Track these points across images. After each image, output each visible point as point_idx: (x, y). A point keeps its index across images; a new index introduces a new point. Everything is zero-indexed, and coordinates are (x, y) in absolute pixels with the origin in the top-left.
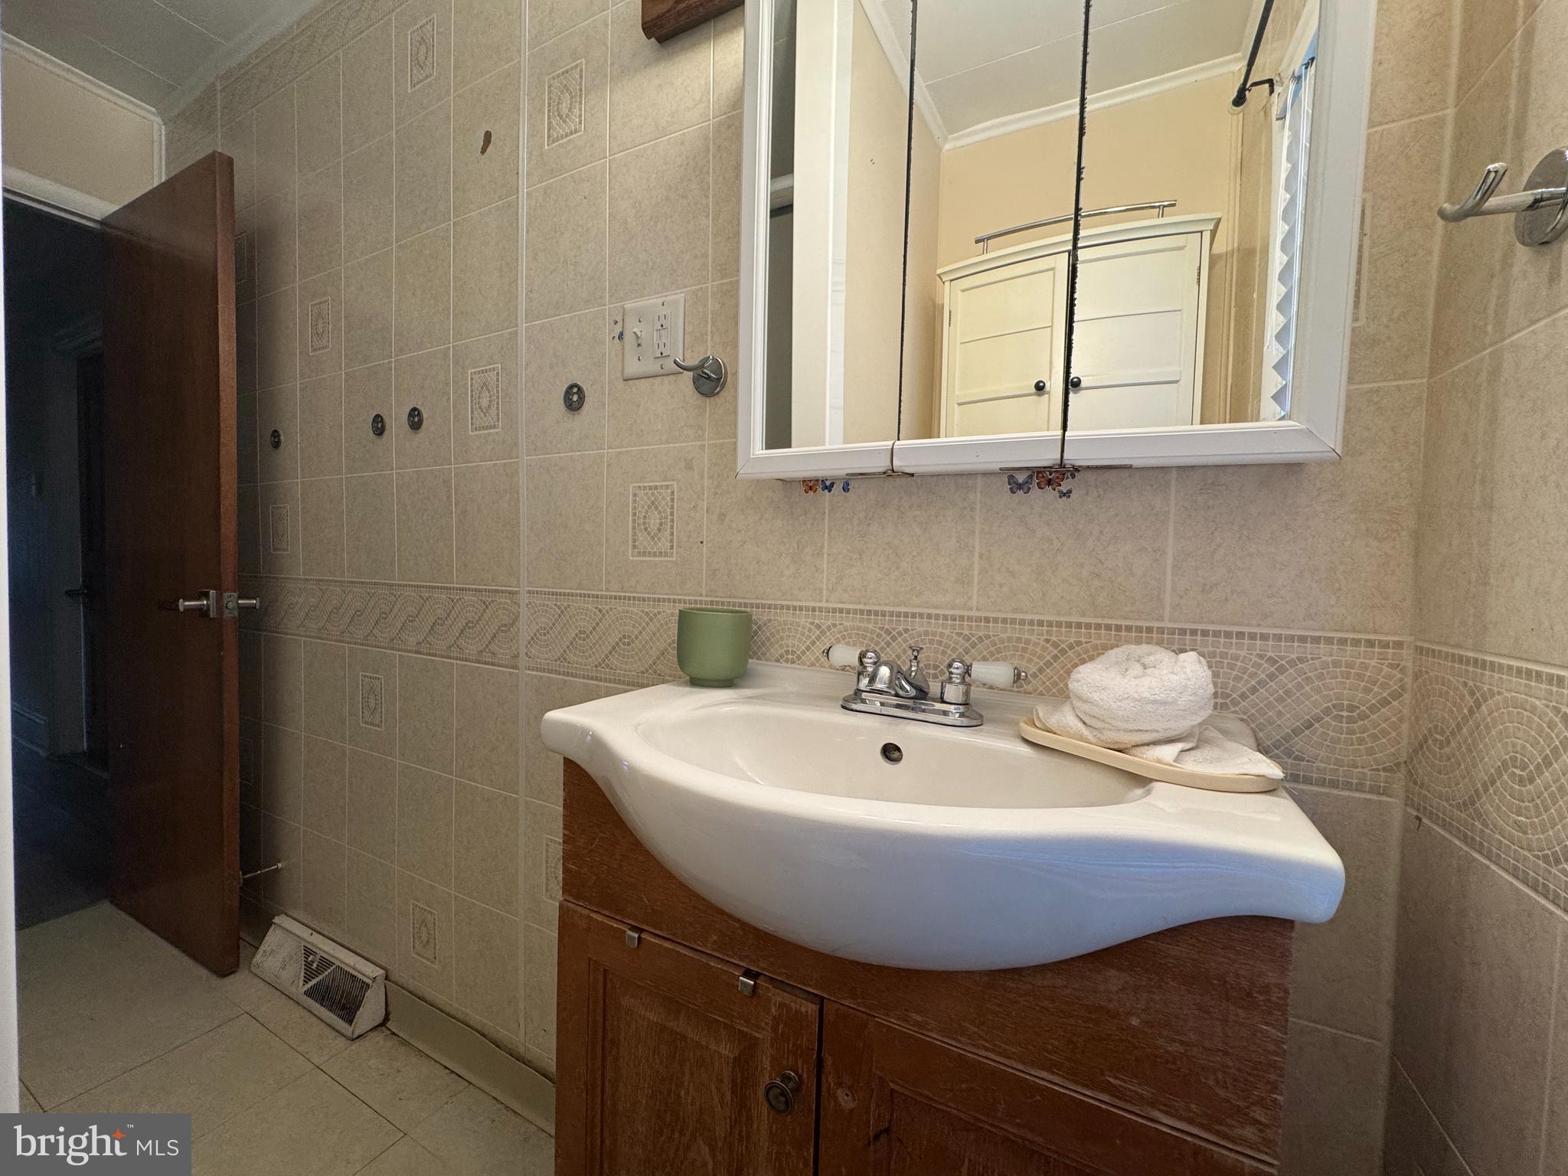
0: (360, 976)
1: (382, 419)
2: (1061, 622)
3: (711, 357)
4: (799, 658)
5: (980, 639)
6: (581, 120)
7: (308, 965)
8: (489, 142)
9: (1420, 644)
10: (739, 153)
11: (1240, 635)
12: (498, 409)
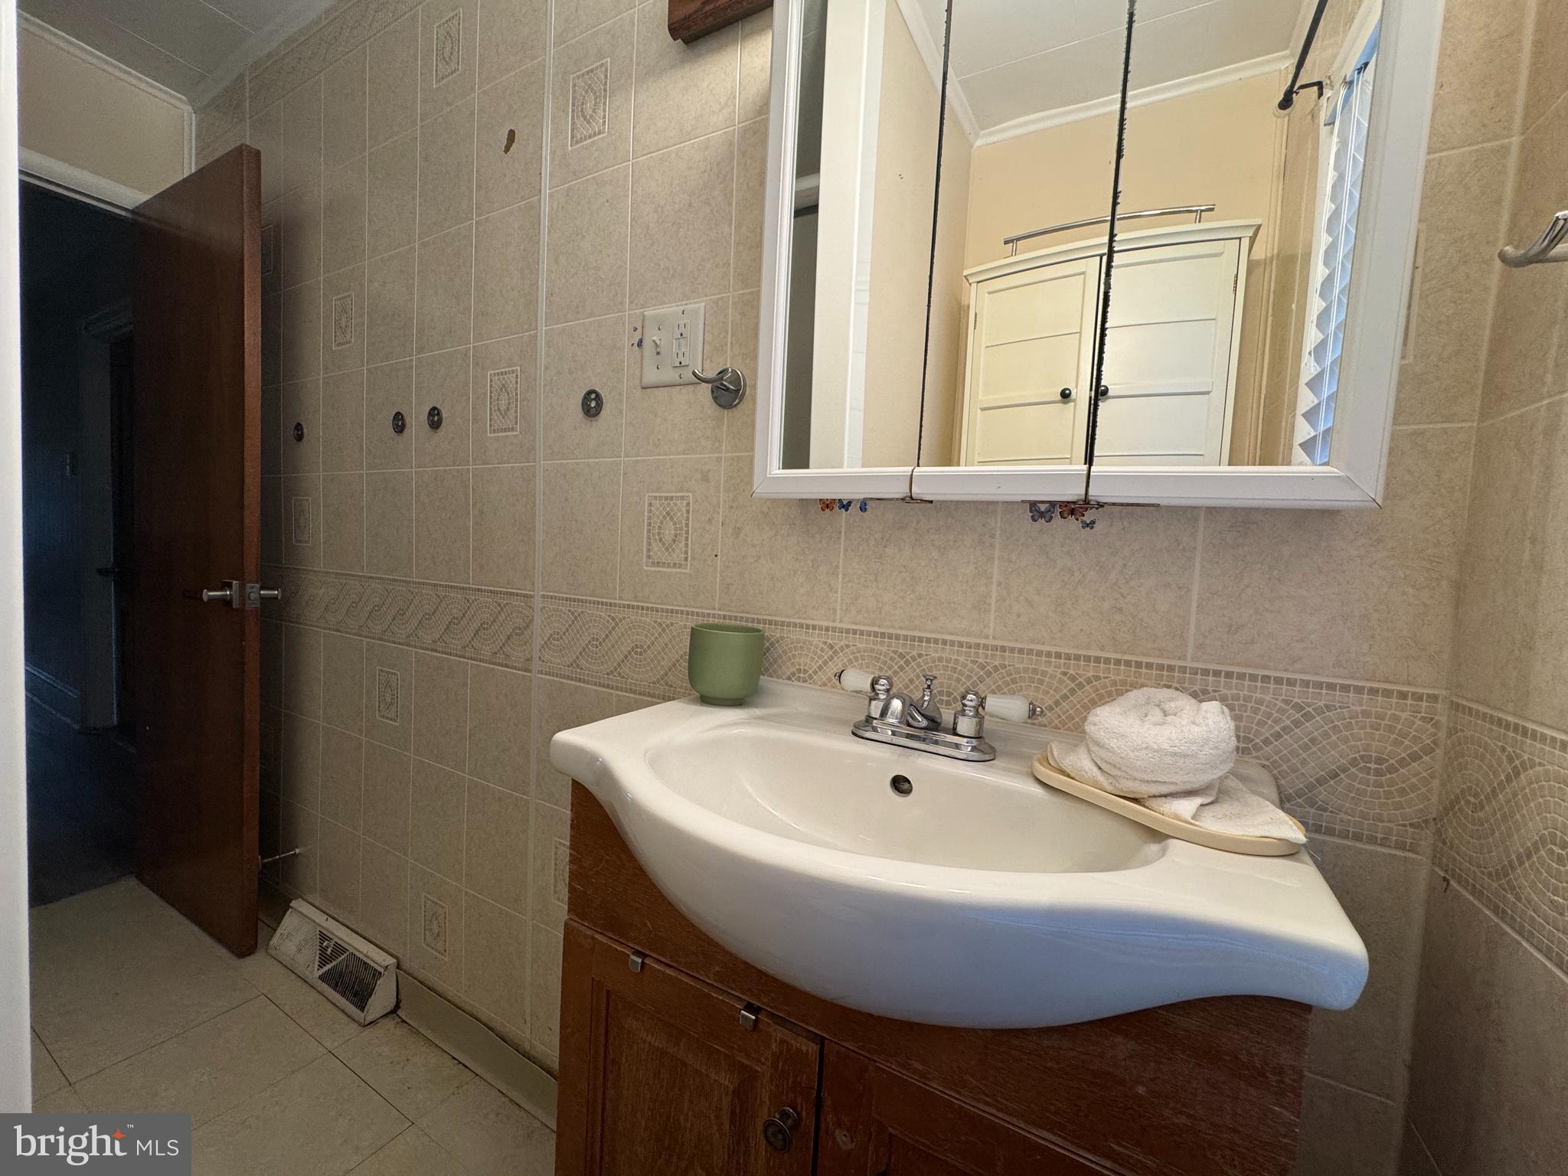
0: (372, 964)
1: (402, 417)
2: (1080, 656)
3: (730, 370)
4: (811, 677)
5: (996, 668)
6: (605, 121)
7: (323, 950)
8: (513, 141)
9: (1455, 699)
10: (763, 161)
11: (1266, 679)
12: (516, 412)
